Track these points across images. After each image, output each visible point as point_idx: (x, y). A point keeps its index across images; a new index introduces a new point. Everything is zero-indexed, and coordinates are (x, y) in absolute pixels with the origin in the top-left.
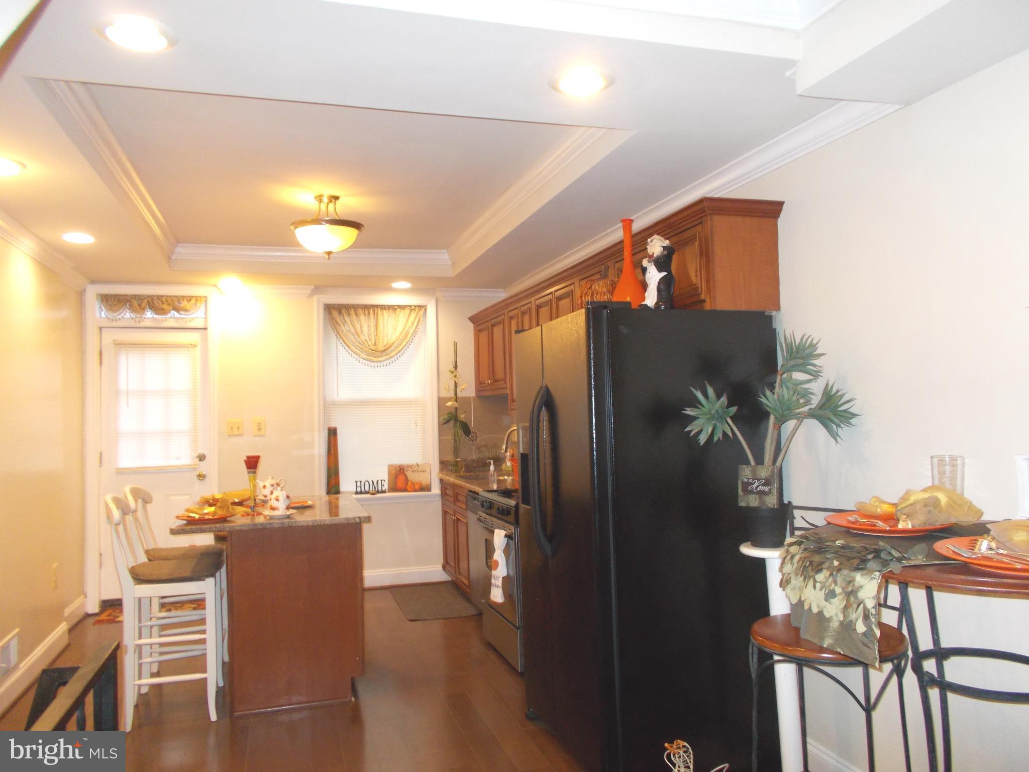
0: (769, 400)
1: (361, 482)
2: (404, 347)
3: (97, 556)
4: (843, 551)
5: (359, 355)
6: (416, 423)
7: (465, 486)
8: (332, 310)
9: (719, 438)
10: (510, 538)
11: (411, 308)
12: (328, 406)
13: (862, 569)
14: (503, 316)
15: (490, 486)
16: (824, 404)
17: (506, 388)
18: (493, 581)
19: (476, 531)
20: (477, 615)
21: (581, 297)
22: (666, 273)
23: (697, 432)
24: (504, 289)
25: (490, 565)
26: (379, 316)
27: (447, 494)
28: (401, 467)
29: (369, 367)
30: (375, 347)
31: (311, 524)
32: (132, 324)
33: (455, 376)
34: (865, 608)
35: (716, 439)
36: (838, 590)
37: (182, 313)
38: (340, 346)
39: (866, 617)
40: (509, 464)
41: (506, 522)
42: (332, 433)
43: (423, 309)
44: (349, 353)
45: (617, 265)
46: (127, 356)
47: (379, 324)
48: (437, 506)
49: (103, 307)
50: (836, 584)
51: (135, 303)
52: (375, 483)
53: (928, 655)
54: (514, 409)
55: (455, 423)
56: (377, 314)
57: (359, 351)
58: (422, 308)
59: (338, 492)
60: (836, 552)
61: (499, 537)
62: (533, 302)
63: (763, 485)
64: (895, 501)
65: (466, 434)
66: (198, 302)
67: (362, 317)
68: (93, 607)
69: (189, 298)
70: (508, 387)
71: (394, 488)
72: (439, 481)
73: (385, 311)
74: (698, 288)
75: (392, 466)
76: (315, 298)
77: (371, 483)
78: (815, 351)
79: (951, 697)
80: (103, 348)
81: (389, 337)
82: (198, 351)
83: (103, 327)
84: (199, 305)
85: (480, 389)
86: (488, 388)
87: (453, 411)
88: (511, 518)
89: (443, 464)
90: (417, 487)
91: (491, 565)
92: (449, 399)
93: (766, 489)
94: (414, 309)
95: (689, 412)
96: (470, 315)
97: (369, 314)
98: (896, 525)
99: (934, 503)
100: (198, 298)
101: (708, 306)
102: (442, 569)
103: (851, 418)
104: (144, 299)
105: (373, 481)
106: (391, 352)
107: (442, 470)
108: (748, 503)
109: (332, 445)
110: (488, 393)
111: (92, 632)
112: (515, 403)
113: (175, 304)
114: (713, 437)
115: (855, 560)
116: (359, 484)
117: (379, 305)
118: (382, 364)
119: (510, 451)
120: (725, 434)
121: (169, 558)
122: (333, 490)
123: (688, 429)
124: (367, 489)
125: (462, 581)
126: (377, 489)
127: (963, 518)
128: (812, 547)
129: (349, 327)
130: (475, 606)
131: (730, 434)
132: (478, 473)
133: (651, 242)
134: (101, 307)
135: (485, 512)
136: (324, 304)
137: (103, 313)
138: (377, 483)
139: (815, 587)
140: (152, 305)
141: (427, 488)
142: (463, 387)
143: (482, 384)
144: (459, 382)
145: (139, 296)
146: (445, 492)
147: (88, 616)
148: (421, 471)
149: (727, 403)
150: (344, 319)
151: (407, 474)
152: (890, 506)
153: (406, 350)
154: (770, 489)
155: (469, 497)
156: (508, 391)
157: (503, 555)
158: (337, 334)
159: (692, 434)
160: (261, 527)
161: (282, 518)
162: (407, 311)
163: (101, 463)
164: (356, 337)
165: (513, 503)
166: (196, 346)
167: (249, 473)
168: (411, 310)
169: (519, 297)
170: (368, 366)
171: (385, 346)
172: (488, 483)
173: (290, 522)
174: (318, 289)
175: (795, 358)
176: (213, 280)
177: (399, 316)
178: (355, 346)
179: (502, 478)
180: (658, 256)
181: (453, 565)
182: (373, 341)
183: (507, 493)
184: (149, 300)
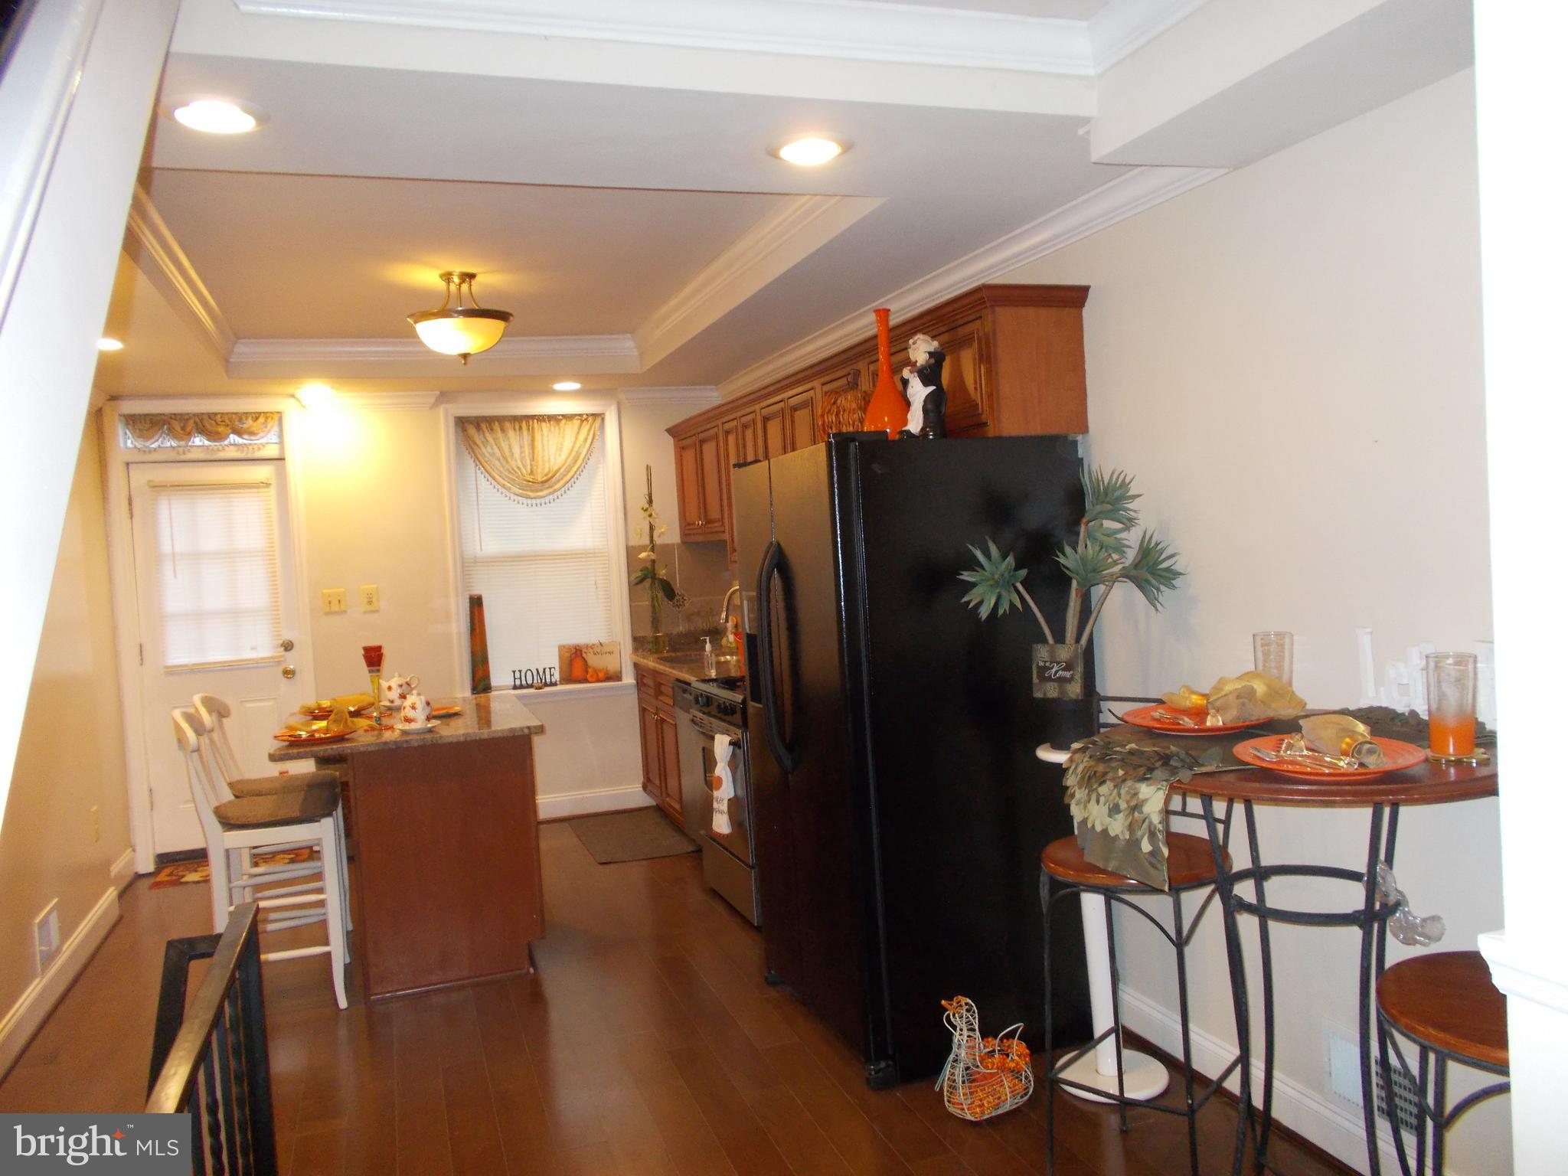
0: (1068, 559)
1: (520, 671)
2: (574, 475)
3: (146, 792)
4: (1133, 758)
5: (509, 489)
6: (596, 584)
7: (671, 673)
8: (466, 424)
9: (1005, 610)
10: (736, 745)
11: (582, 418)
12: (467, 566)
13: (1147, 779)
14: (716, 429)
15: (707, 673)
16: (1139, 562)
17: (724, 532)
18: (715, 805)
19: (688, 738)
20: (697, 851)
21: (823, 416)
22: (935, 387)
23: (976, 604)
24: (716, 385)
25: (711, 783)
26: (536, 431)
27: (645, 685)
28: (578, 648)
29: (525, 506)
30: (532, 477)
31: (462, 739)
32: (173, 456)
33: (650, 515)
34: (1151, 823)
35: (1001, 612)
36: (1123, 805)
37: (246, 437)
38: (481, 477)
39: (1152, 835)
40: (731, 638)
41: (730, 723)
42: (476, 604)
43: (600, 419)
44: (494, 487)
45: (872, 367)
46: (170, 504)
47: (536, 443)
48: (631, 702)
49: (128, 432)
50: (1120, 797)
51: (177, 426)
52: (541, 673)
53: (1243, 875)
54: (736, 562)
55: (653, 583)
56: (533, 428)
57: (509, 482)
58: (598, 417)
59: (487, 688)
60: (1122, 760)
61: (722, 746)
62: (758, 412)
63: (1064, 670)
64: (1207, 692)
65: (667, 597)
66: (269, 419)
67: (511, 434)
68: (146, 864)
69: (256, 416)
70: (727, 531)
71: (568, 679)
72: (632, 666)
73: (544, 424)
74: (977, 405)
75: (564, 647)
76: (441, 409)
77: (535, 673)
78: (1128, 492)
79: (1273, 925)
80: (132, 493)
81: (552, 463)
82: (272, 492)
83: (132, 463)
84: (270, 425)
85: (687, 532)
86: (700, 531)
87: (649, 565)
88: (738, 717)
89: (638, 642)
90: (601, 675)
91: (712, 781)
92: (643, 548)
93: (1067, 674)
94: (585, 419)
95: (966, 576)
96: (670, 425)
97: (521, 428)
98: (1204, 721)
99: (1248, 694)
100: (268, 415)
101: (991, 432)
102: (641, 789)
103: (1174, 579)
104: (190, 418)
105: (537, 670)
106: (556, 483)
107: (636, 650)
108: (1045, 694)
109: (476, 621)
110: (700, 539)
111: (148, 900)
112: (735, 554)
113: (236, 424)
114: (998, 608)
115: (1142, 768)
116: (517, 675)
117: (535, 416)
118: (543, 501)
119: (733, 620)
120: (1012, 605)
121: (264, 793)
122: (481, 686)
123: (965, 599)
124: (530, 682)
125: (671, 806)
126: (543, 681)
127: (1283, 711)
128: (1098, 754)
129: (492, 448)
130: (692, 841)
131: (1019, 605)
132: (688, 653)
133: (914, 343)
134: (126, 434)
135: (700, 711)
136: (455, 417)
137: (129, 442)
138: (544, 672)
139: (1098, 802)
140: (202, 428)
141: (617, 677)
142: (662, 530)
143: (689, 524)
144: (657, 523)
145: (181, 415)
146: (642, 681)
147: (139, 877)
148: (606, 653)
149: (1014, 564)
150: (485, 437)
151: (586, 659)
152: (1200, 698)
153: (577, 479)
154: (1072, 675)
155: (677, 689)
156: (726, 536)
157: (728, 768)
158: (476, 460)
159: (970, 607)
160: (394, 747)
161: (421, 733)
162: (576, 422)
163: (142, 659)
164: (504, 463)
165: (739, 698)
166: (270, 484)
167: (370, 672)
168: (582, 421)
169: (736, 404)
170: (523, 504)
171: (546, 475)
172: (703, 667)
173: (433, 738)
174: (444, 397)
175: (1103, 502)
176: (290, 390)
177: (564, 430)
178: (503, 475)
179: (722, 659)
180: (922, 365)
181: (657, 782)
182: (529, 468)
183: (730, 683)
184: (197, 419)
